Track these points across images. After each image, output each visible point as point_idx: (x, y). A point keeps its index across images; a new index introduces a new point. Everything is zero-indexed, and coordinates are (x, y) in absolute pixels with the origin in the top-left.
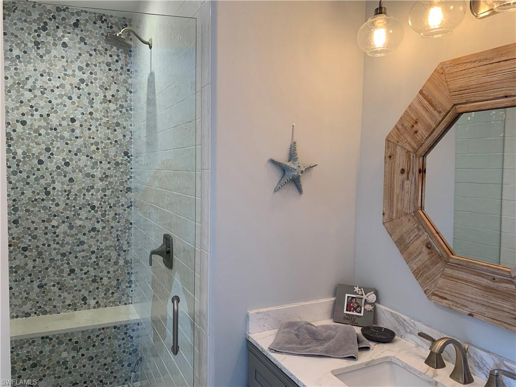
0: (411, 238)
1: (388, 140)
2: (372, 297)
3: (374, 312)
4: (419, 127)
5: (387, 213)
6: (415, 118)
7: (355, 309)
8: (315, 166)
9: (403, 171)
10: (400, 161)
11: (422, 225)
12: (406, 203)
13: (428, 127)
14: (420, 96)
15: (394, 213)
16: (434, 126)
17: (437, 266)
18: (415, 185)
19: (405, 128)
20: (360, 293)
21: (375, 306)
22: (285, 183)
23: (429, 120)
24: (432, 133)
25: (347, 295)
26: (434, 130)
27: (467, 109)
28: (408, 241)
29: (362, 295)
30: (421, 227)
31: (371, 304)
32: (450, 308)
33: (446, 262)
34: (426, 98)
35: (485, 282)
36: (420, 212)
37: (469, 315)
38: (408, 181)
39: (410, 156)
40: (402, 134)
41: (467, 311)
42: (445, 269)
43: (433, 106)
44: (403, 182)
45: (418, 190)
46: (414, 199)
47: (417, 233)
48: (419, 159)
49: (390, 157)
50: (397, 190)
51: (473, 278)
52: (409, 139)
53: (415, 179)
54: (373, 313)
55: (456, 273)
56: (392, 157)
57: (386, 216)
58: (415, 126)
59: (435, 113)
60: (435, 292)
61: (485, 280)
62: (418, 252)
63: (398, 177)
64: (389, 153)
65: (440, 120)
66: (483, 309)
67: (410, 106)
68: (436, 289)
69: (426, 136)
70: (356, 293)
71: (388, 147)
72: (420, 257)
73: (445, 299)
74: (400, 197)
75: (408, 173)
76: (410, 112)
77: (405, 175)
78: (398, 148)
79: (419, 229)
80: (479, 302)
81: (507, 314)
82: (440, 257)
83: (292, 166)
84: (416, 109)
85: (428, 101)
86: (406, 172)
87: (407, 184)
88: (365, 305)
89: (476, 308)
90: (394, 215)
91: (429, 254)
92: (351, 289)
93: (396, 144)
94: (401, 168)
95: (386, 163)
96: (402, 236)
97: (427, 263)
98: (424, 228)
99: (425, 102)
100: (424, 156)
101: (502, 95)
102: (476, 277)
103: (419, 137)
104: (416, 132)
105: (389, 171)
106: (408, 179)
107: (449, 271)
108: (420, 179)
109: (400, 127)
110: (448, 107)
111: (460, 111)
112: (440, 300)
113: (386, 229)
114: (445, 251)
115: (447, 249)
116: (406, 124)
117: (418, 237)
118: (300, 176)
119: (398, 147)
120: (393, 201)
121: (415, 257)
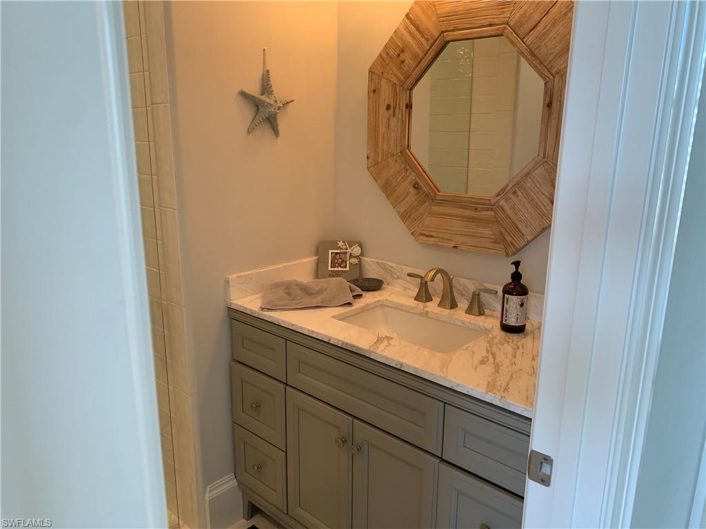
0: (399, 180)
1: (371, 72)
2: (356, 250)
3: (360, 264)
4: (406, 56)
5: (372, 156)
6: (401, 46)
7: (340, 265)
8: (292, 101)
9: (388, 107)
10: (386, 95)
11: (409, 165)
12: (392, 143)
13: (415, 56)
14: (407, 21)
15: (380, 155)
16: (421, 55)
17: (425, 205)
18: (402, 122)
19: (391, 57)
20: (344, 247)
21: (360, 259)
22: (260, 121)
23: (417, 49)
24: (419, 63)
25: (330, 251)
26: (422, 60)
27: (454, 37)
28: (394, 184)
29: (347, 249)
30: (408, 167)
31: (356, 257)
32: (436, 245)
33: (433, 200)
34: (413, 23)
35: (468, 213)
36: (407, 151)
37: (454, 247)
38: (395, 119)
39: (396, 89)
40: (387, 65)
41: (451, 244)
42: (433, 207)
43: (420, 32)
44: (389, 120)
45: (405, 127)
46: (401, 139)
47: (404, 174)
48: (406, 93)
49: (374, 91)
50: (382, 130)
51: (458, 211)
52: (395, 70)
53: (402, 114)
54: (358, 266)
55: (442, 209)
56: (376, 91)
57: (371, 160)
58: (401, 55)
59: (423, 40)
60: (422, 232)
61: (469, 211)
62: (405, 194)
63: (383, 114)
64: (373, 86)
65: (428, 48)
66: (465, 239)
67: (395, 32)
68: (423, 228)
69: (414, 66)
70: (340, 248)
71: (371, 80)
72: (407, 198)
73: (432, 237)
74: (386, 136)
75: (394, 109)
76: (395, 39)
77: (391, 111)
78: (384, 82)
79: (407, 170)
80: (463, 233)
81: (486, 239)
82: (427, 195)
83: (268, 100)
84: (402, 35)
85: (415, 27)
86: (392, 108)
87: (393, 121)
88: (350, 259)
89: (459, 239)
90: (380, 158)
91: (416, 194)
92: (334, 244)
93: (381, 76)
94: (386, 103)
95: (369, 98)
96: (389, 179)
97: (414, 204)
98: (411, 168)
99: (412, 27)
100: (411, 89)
101: (487, 24)
102: (461, 210)
103: (405, 68)
104: (403, 62)
105: (373, 108)
106: (394, 116)
107: (435, 209)
108: (407, 115)
109: (385, 56)
110: (436, 34)
111: (448, 39)
112: (427, 239)
113: (371, 174)
114: (432, 189)
115: (434, 187)
116: (392, 53)
117: (404, 178)
118: (277, 113)
119: (383, 79)
120: (378, 141)
121: (402, 200)
